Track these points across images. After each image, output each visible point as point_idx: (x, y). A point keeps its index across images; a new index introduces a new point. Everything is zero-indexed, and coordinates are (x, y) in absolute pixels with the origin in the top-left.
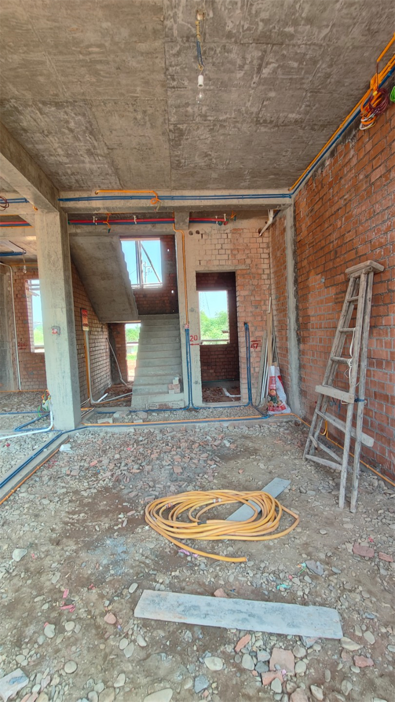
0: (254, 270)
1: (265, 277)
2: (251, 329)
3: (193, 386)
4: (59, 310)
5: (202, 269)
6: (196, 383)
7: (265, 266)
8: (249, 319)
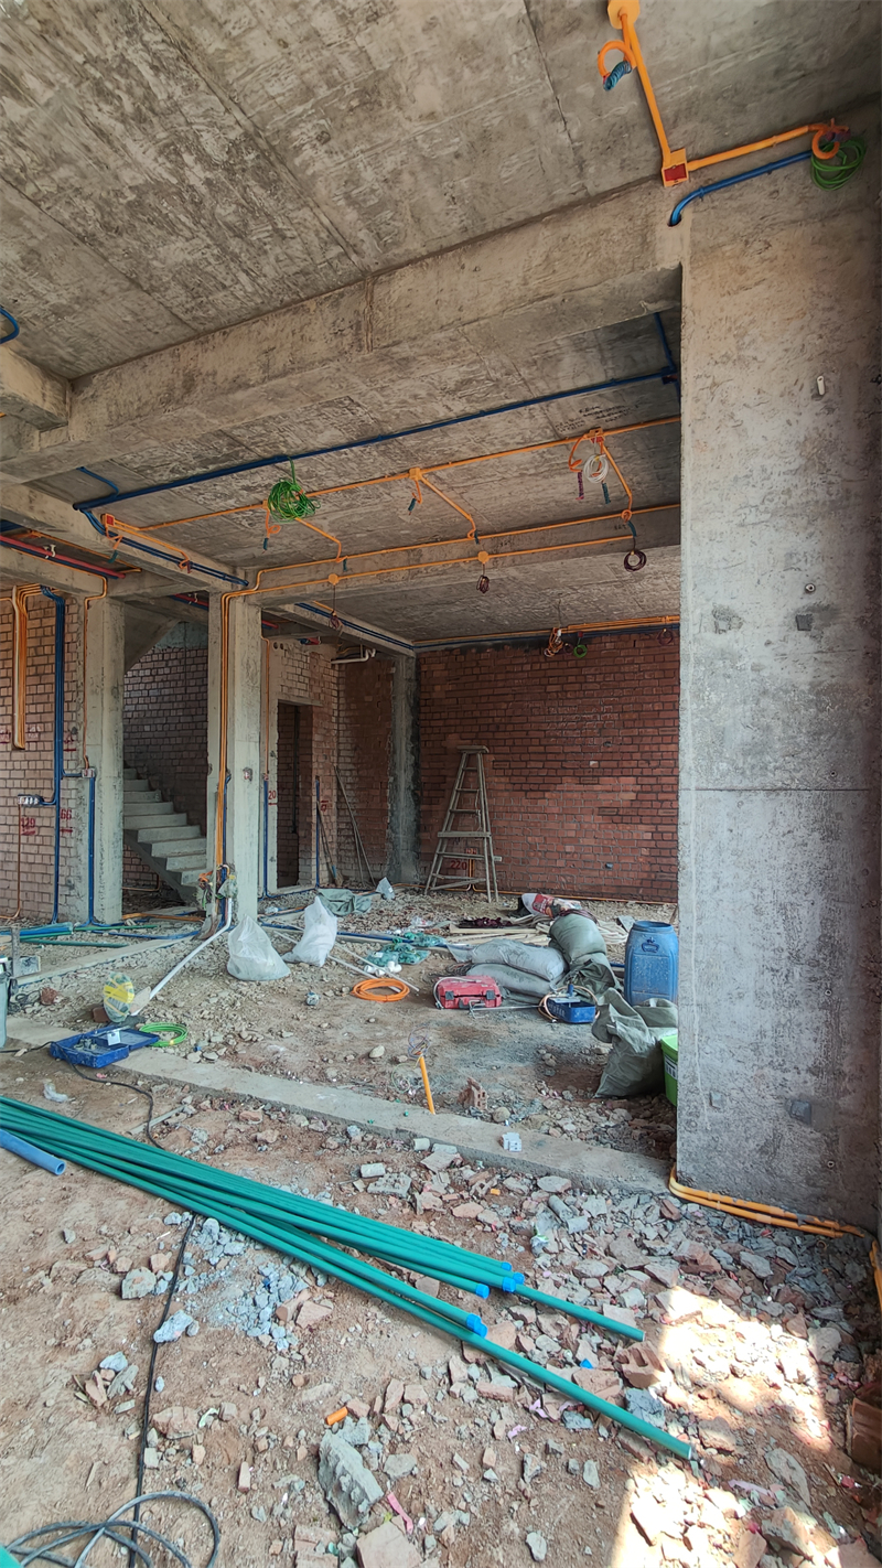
0: (326, 710)
1: (334, 719)
2: (321, 786)
3: (269, 863)
4: (252, 744)
5: (283, 698)
6: (272, 860)
7: (335, 706)
8: (320, 772)
